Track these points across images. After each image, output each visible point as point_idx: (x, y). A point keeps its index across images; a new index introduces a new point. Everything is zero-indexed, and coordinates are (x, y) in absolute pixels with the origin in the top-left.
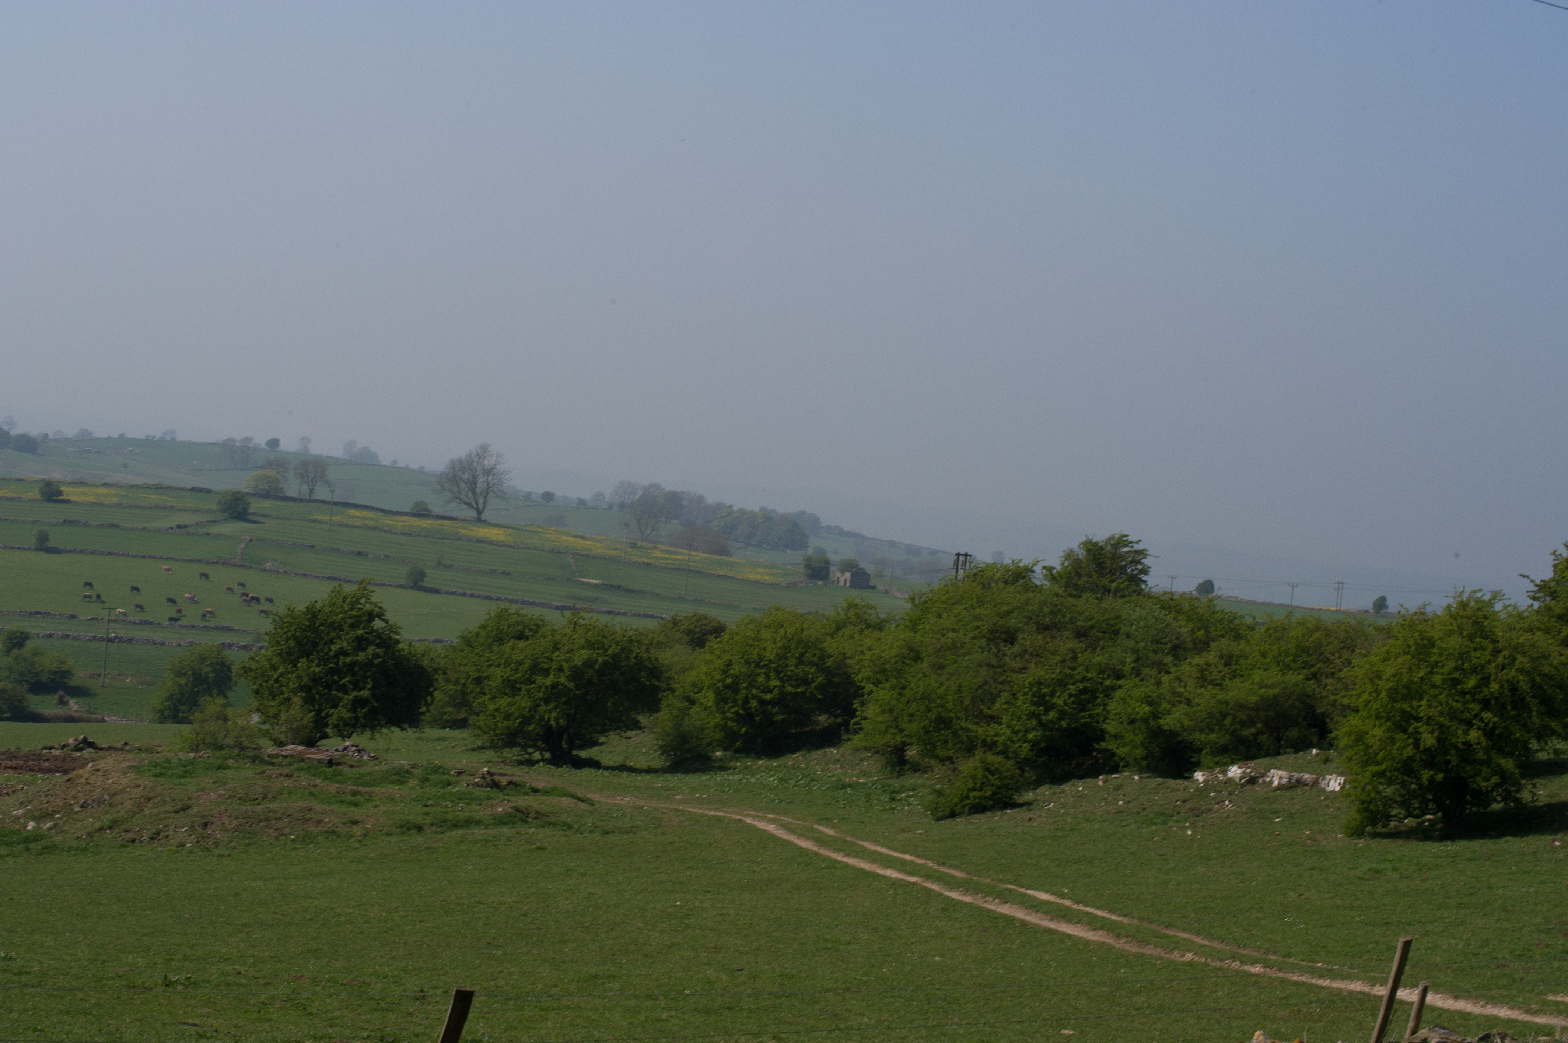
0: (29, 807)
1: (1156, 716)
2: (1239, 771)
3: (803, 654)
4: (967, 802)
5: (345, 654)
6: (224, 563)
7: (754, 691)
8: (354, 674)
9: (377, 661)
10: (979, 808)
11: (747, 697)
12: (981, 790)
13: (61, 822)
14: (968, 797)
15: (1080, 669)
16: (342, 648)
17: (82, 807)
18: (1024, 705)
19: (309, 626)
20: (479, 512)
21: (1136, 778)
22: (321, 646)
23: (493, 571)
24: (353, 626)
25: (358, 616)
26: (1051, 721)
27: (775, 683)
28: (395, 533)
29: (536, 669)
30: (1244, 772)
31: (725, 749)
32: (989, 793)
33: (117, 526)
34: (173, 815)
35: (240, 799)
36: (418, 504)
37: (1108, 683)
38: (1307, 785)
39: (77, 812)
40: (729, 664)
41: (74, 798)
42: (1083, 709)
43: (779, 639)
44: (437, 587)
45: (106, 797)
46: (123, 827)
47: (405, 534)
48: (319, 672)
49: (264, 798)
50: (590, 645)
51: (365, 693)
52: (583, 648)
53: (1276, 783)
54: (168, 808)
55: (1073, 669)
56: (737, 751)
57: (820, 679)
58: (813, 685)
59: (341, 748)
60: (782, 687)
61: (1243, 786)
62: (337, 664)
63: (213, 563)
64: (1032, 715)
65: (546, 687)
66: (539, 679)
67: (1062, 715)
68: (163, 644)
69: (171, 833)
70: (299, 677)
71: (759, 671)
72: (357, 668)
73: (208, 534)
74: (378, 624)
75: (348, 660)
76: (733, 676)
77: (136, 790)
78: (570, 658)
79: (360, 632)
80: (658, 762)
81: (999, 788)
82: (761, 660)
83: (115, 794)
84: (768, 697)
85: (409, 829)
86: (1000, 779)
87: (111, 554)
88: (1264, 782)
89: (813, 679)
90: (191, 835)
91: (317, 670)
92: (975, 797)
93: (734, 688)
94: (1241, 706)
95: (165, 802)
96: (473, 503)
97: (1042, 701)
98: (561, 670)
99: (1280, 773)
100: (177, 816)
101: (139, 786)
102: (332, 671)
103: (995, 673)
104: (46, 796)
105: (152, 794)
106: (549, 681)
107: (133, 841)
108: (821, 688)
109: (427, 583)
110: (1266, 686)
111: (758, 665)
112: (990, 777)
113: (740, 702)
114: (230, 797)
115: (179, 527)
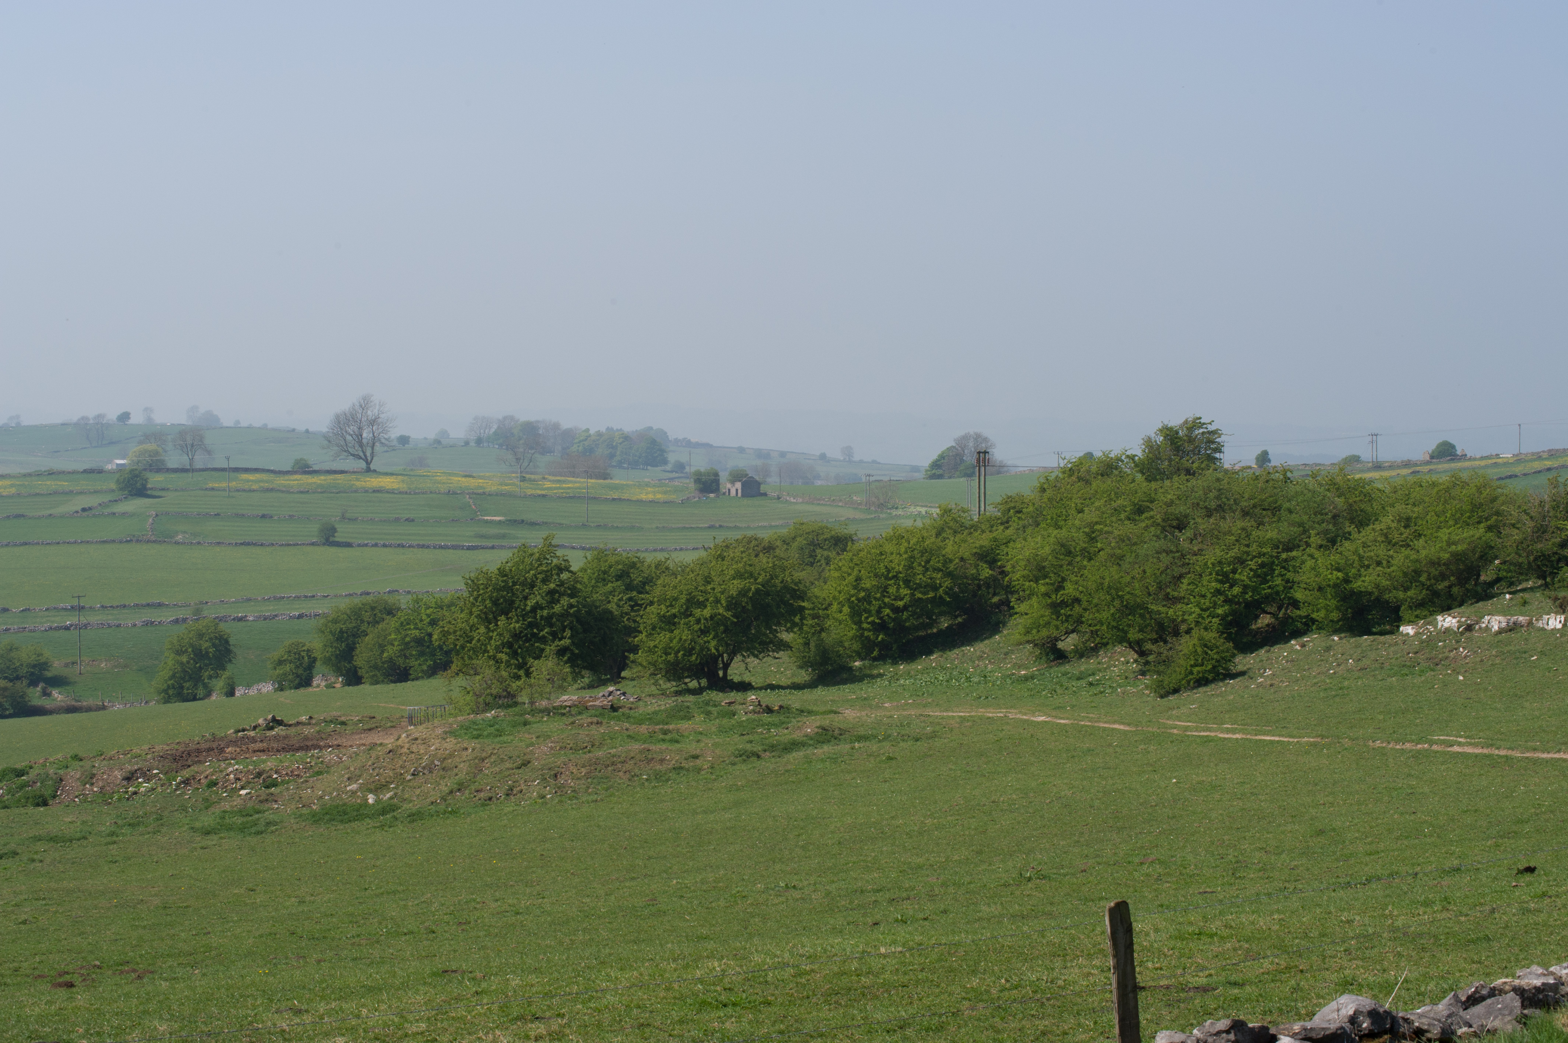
0: (361, 781)
1: (1347, 581)
2: (1454, 621)
3: (928, 562)
4: (1191, 677)
5: (542, 608)
6: (138, 541)
7: (887, 600)
8: (551, 625)
9: (572, 611)
10: (1202, 682)
11: (880, 607)
12: (1202, 665)
13: (399, 791)
14: (1191, 673)
15: (1254, 546)
16: (537, 603)
17: (413, 775)
18: (1210, 584)
19: (503, 587)
20: (368, 463)
21: (1336, 638)
22: (517, 603)
23: (397, 520)
24: (545, 581)
25: (548, 571)
26: (1235, 597)
27: (904, 591)
28: (292, 493)
29: (693, 602)
30: (1458, 622)
31: (862, 659)
32: (1210, 667)
33: (23, 516)
34: (517, 771)
35: (571, 749)
36: (297, 462)
37: (1284, 556)
38: (1522, 626)
39: (410, 780)
40: (858, 579)
41: (402, 767)
42: (1265, 581)
43: (903, 550)
44: (348, 540)
45: (437, 763)
46: (473, 787)
47: (302, 492)
48: (519, 627)
49: (593, 746)
50: (739, 575)
51: (566, 642)
52: (734, 578)
53: (1496, 628)
54: (508, 765)
55: (1248, 546)
56: (875, 659)
57: (948, 583)
58: (941, 590)
59: (607, 694)
60: (913, 595)
61: (1462, 634)
62: (535, 617)
63: (127, 541)
64: (1218, 592)
65: (706, 619)
66: (698, 612)
67: (1245, 587)
68: (119, 626)
69: (523, 787)
70: (500, 635)
71: (889, 582)
72: (554, 620)
73: (114, 514)
74: (565, 576)
75: (545, 612)
76: (864, 589)
77: (465, 753)
78: (725, 590)
79: (552, 586)
80: (804, 676)
81: (1218, 661)
82: (889, 571)
83: (445, 759)
84: (901, 604)
85: (748, 757)
86: (1218, 653)
87: (26, 544)
88: (1480, 628)
89: (940, 584)
90: (545, 787)
91: (517, 625)
92: (1199, 672)
93: (867, 599)
94: (1432, 563)
95: (502, 760)
96: (361, 454)
97: (1225, 578)
98: (717, 601)
99: (1498, 618)
100: (520, 771)
101: (467, 749)
102: (531, 625)
103: (1174, 558)
104: (373, 769)
105: (484, 755)
106: (707, 612)
107: (490, 799)
108: (949, 591)
109: (339, 538)
110: (1455, 543)
111: (887, 578)
112: (1209, 652)
113: (873, 612)
114: (561, 748)
115: (84, 510)
